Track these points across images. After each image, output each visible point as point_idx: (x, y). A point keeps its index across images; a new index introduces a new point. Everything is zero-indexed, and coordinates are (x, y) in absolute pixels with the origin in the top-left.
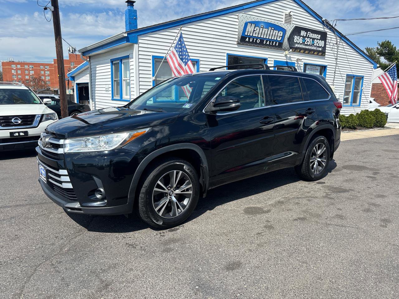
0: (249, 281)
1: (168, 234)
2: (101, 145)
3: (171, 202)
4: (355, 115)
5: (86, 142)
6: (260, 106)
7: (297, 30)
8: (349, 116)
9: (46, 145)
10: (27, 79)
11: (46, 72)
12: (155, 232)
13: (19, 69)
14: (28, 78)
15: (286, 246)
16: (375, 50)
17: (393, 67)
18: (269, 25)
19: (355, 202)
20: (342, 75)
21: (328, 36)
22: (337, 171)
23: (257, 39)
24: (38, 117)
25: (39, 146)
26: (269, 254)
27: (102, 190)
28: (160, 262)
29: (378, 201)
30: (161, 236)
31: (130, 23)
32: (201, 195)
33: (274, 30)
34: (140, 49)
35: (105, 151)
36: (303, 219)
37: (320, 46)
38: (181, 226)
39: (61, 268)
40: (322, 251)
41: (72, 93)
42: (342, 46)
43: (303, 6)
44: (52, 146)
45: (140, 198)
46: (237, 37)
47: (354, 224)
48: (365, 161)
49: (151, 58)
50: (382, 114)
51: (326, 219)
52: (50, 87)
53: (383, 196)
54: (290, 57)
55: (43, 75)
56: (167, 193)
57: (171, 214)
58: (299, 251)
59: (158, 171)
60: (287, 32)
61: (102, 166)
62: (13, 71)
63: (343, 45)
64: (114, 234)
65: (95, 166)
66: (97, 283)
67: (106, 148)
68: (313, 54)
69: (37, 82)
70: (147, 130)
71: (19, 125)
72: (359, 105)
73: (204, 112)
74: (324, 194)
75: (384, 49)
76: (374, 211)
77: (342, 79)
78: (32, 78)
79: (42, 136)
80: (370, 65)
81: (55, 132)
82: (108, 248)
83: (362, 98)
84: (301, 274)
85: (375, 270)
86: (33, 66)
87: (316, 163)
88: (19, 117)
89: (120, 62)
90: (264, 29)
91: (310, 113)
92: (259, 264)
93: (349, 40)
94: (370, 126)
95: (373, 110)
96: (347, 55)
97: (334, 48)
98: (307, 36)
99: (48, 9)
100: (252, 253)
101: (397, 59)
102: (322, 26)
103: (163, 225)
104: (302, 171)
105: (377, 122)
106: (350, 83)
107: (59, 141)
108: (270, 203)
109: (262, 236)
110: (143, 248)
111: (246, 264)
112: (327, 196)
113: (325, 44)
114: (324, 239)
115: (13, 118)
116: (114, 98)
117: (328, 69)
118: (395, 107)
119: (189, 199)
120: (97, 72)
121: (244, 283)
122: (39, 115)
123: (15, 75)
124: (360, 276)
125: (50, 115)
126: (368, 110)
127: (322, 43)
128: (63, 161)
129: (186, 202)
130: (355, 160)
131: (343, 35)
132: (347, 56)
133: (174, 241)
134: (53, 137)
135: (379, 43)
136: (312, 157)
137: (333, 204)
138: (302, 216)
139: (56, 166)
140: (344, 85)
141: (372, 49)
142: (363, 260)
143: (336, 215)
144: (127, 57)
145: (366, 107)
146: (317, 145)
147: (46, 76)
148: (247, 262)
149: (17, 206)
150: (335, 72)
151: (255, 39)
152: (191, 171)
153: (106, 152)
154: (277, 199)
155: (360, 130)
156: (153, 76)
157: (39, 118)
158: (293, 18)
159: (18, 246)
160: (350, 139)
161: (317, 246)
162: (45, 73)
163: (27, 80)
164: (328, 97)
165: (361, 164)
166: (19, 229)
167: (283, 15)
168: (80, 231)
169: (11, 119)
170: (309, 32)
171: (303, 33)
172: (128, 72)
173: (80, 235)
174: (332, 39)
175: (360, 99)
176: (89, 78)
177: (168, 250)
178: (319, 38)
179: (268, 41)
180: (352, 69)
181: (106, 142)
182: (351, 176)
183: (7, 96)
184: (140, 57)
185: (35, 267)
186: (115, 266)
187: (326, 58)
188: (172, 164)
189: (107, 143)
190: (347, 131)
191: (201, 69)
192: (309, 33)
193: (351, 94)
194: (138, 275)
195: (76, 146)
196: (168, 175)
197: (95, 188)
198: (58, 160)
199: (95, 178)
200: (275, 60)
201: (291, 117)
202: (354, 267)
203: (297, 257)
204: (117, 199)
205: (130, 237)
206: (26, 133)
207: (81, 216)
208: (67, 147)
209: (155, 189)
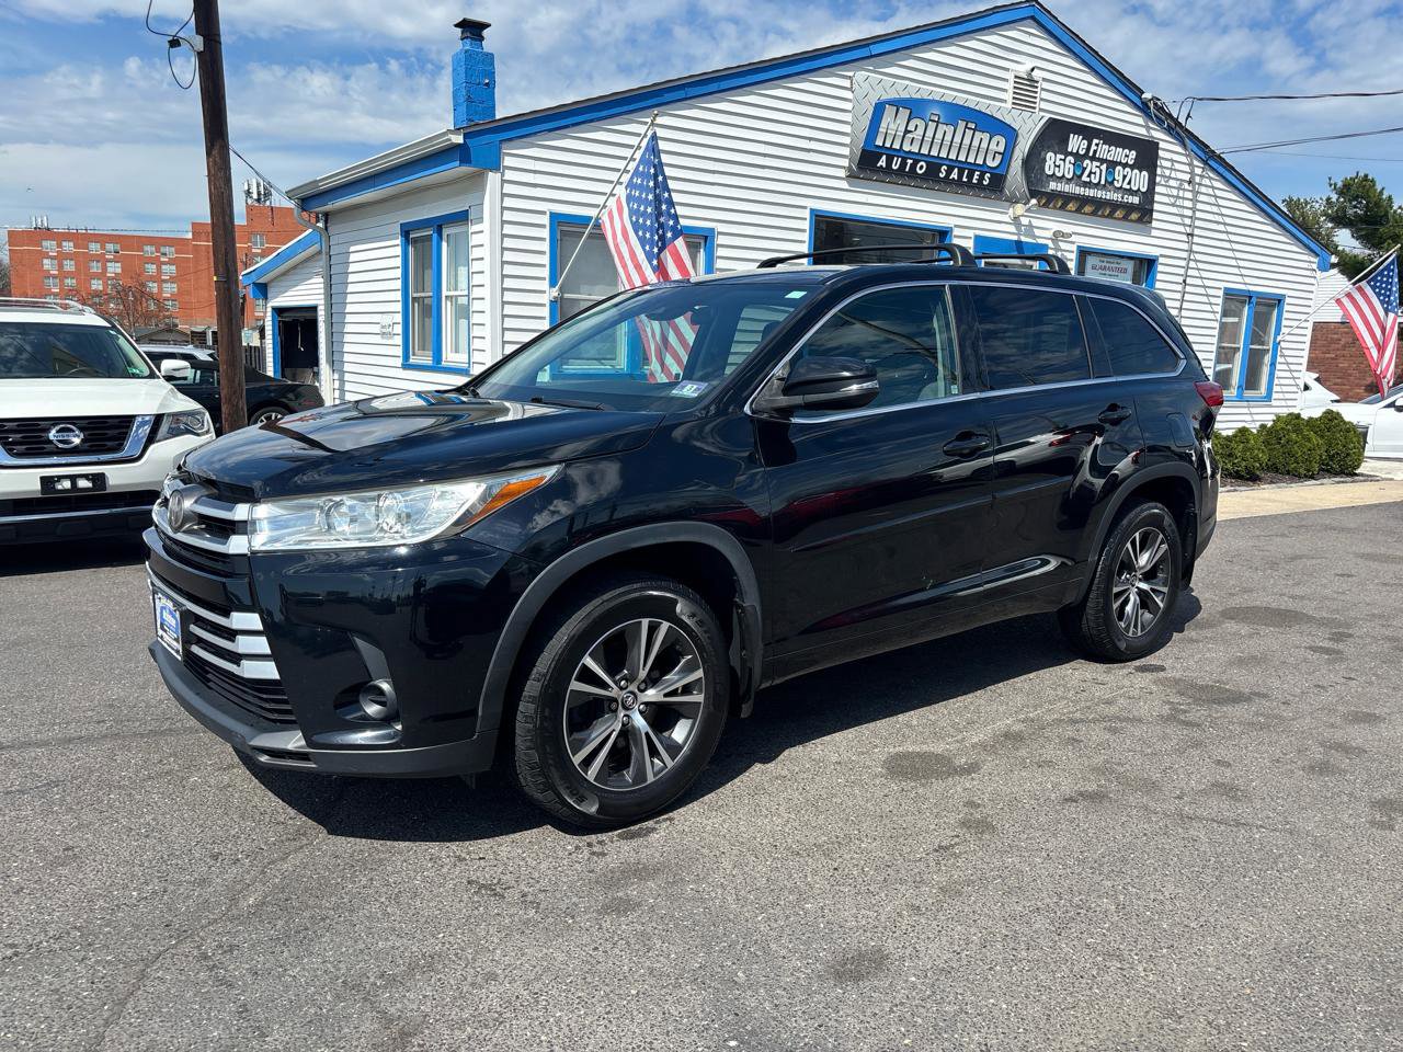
0: (920, 1021)
1: (617, 848)
2: (385, 525)
3: (627, 732)
4: (1255, 431)
5: (328, 515)
6: (943, 393)
7: (1056, 133)
8: (1235, 436)
9: (182, 521)
10: (96, 291)
11: (164, 267)
12: (570, 842)
13: (69, 256)
14: (101, 288)
15: (1045, 895)
16: (1317, 206)
17: (1385, 264)
18: (959, 114)
19: (1275, 737)
20: (1210, 292)
21: (1161, 153)
22: (1201, 626)
23: (916, 162)
24: (143, 423)
25: (153, 528)
26: (983, 921)
27: (385, 686)
28: (596, 949)
29: (1357, 735)
30: (593, 853)
31: (469, 99)
32: (734, 710)
33: (974, 130)
34: (508, 189)
35: (399, 546)
36: (1097, 797)
37: (1135, 189)
38: (665, 820)
39: (237, 969)
40: (1172, 913)
41: (256, 342)
42: (1210, 191)
43: (1077, 48)
44: (203, 526)
45: (519, 717)
46: (846, 151)
47: (1280, 819)
48: (1298, 591)
49: (545, 220)
50: (1348, 431)
51: (1179, 798)
52: (177, 321)
53: (1370, 719)
54: (1030, 225)
55: (152, 279)
56: (615, 700)
57: (628, 776)
58: (1090, 914)
59: (586, 622)
60: (1020, 138)
61: (388, 600)
62: (46, 261)
63: (1213, 188)
64: (424, 845)
65: (359, 601)
66: (367, 1026)
67: (403, 537)
68: (1110, 216)
69: (131, 300)
70: (550, 473)
71: (75, 451)
72: (1269, 397)
73: (749, 412)
74: (1166, 710)
75: (1350, 201)
76: (1345, 772)
77: (1210, 304)
78: (114, 286)
79: (167, 493)
80: (1305, 258)
81: (214, 478)
82: (404, 899)
83: (1277, 374)
84: (1103, 997)
85: (1364, 984)
86: (118, 247)
87: (1133, 598)
88: (74, 424)
89: (435, 235)
90: (942, 128)
91: (1115, 422)
92: (951, 959)
93: (1233, 168)
94: (1308, 471)
95: (1317, 413)
96: (1228, 220)
97: (1184, 198)
98: (1091, 154)
99: (184, 46)
100: (922, 920)
101: (1395, 239)
102: (1140, 121)
103: (601, 816)
104: (1084, 627)
105: (1331, 458)
106: (1236, 320)
107: (230, 509)
108: (975, 740)
109: (957, 856)
110: (530, 898)
111: (902, 959)
112: (1173, 717)
113: (1152, 183)
114: (1177, 869)
115: (54, 425)
116: (413, 360)
117: (1160, 268)
118: (1392, 405)
119: (690, 721)
120: (352, 268)
121: (903, 1029)
122: (147, 418)
123: (54, 277)
124: (1315, 1006)
125: (184, 419)
126: (1299, 414)
127: (1140, 180)
128: (246, 580)
129: (680, 732)
130: (1264, 589)
131: (1213, 152)
132: (1225, 224)
133: (640, 872)
134: (208, 496)
135: (1332, 182)
136: (1120, 575)
137: (1197, 744)
138: (1092, 787)
139: (220, 600)
140: (1217, 325)
141: (1307, 203)
142: (1319, 947)
143: (1213, 785)
144: (462, 218)
145: (1290, 403)
146: (1137, 535)
147: (165, 281)
148: (908, 952)
149: (70, 741)
150: (1184, 281)
151: (910, 162)
152: (700, 623)
153: (403, 551)
154: (1001, 725)
155: (1272, 482)
156: (552, 284)
157: (147, 429)
158: (1043, 89)
159: (77, 889)
160: (1240, 516)
161: (1152, 897)
162: (159, 268)
163: (97, 294)
164: (1175, 366)
165: (1286, 604)
166: (80, 826)
167: (1007, 80)
168: (300, 833)
169: (48, 430)
170: (1095, 141)
171: (1076, 143)
172: (462, 271)
173: (301, 847)
174: (1177, 166)
175: (1272, 375)
176: (322, 291)
177: (622, 907)
178: (1131, 163)
179: (956, 170)
180: (1244, 272)
181: (403, 515)
182: (1254, 646)
183: (28, 348)
184: (508, 216)
185: (141, 966)
186: (431, 963)
187: (1154, 233)
188: (637, 594)
189: (407, 518)
190: (1229, 488)
191: (720, 264)
192: (1097, 145)
193: (1239, 357)
194: (517, 997)
195: (295, 526)
196: (620, 635)
197: (361, 681)
198: (226, 577)
199: (360, 643)
200: (977, 237)
201: (1039, 438)
202: (1288, 974)
203: (1085, 935)
204: (437, 718)
205: (480, 858)
206: (99, 479)
207: (300, 781)
208: (261, 531)
209: (575, 685)
